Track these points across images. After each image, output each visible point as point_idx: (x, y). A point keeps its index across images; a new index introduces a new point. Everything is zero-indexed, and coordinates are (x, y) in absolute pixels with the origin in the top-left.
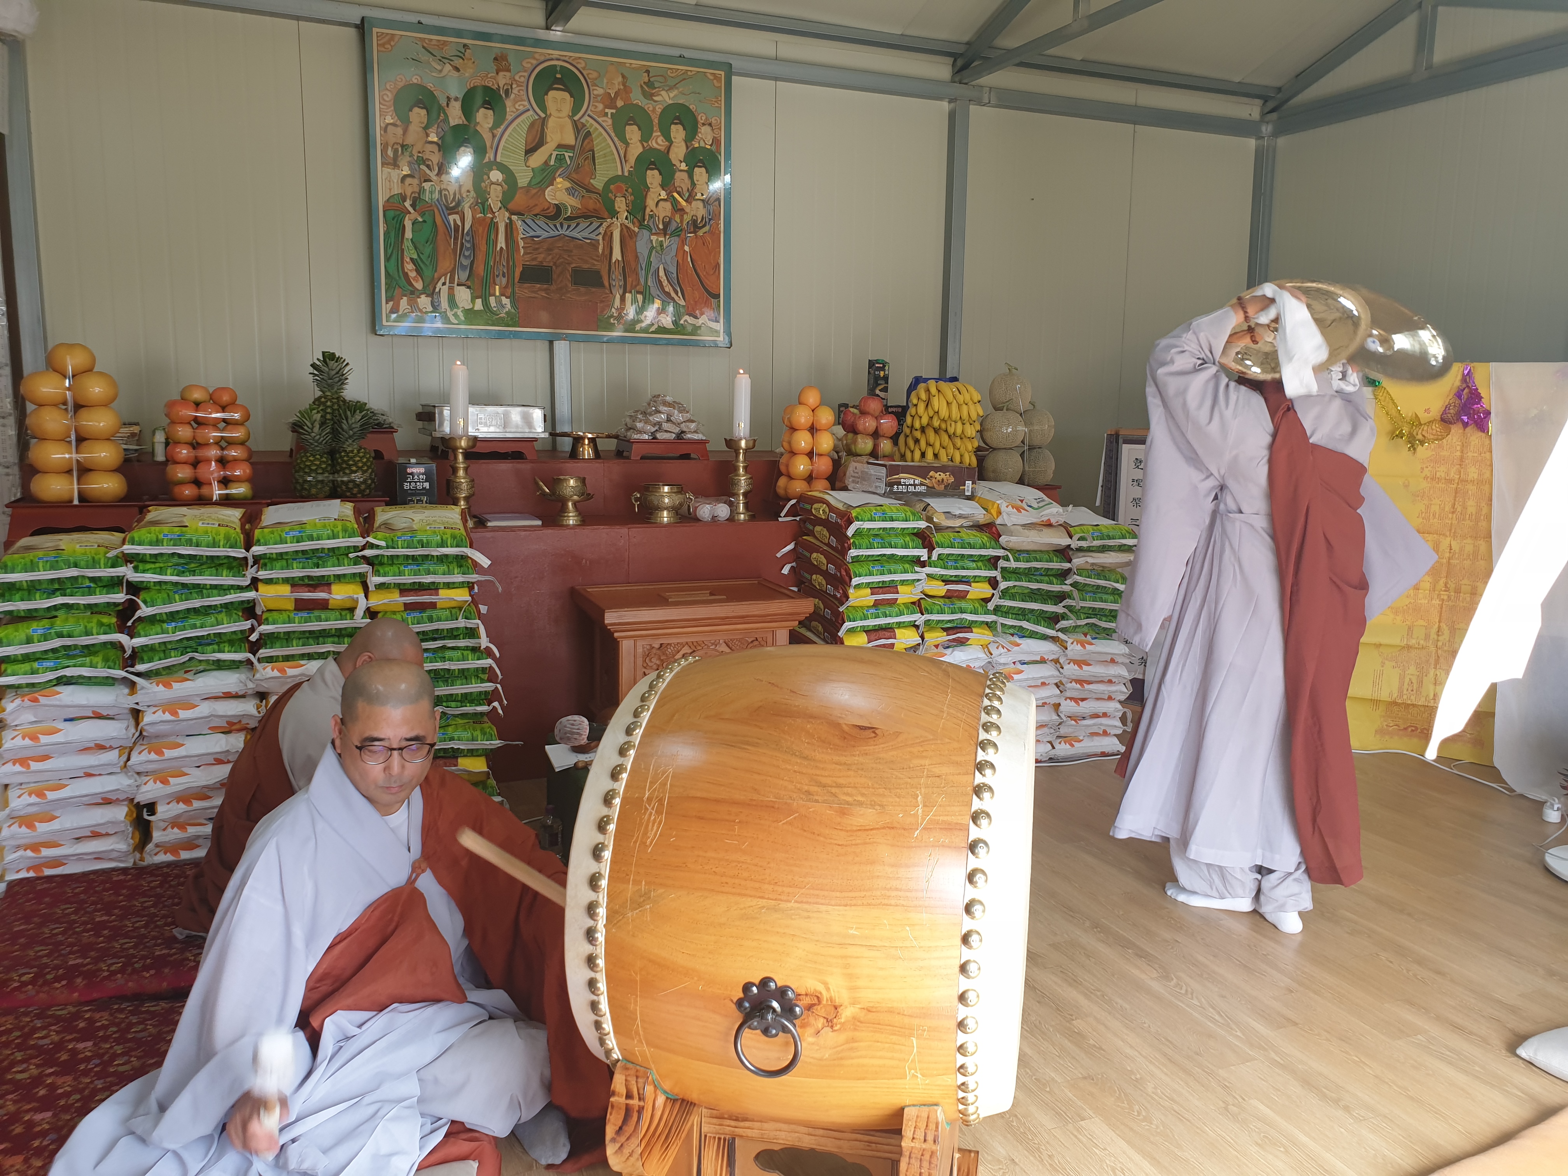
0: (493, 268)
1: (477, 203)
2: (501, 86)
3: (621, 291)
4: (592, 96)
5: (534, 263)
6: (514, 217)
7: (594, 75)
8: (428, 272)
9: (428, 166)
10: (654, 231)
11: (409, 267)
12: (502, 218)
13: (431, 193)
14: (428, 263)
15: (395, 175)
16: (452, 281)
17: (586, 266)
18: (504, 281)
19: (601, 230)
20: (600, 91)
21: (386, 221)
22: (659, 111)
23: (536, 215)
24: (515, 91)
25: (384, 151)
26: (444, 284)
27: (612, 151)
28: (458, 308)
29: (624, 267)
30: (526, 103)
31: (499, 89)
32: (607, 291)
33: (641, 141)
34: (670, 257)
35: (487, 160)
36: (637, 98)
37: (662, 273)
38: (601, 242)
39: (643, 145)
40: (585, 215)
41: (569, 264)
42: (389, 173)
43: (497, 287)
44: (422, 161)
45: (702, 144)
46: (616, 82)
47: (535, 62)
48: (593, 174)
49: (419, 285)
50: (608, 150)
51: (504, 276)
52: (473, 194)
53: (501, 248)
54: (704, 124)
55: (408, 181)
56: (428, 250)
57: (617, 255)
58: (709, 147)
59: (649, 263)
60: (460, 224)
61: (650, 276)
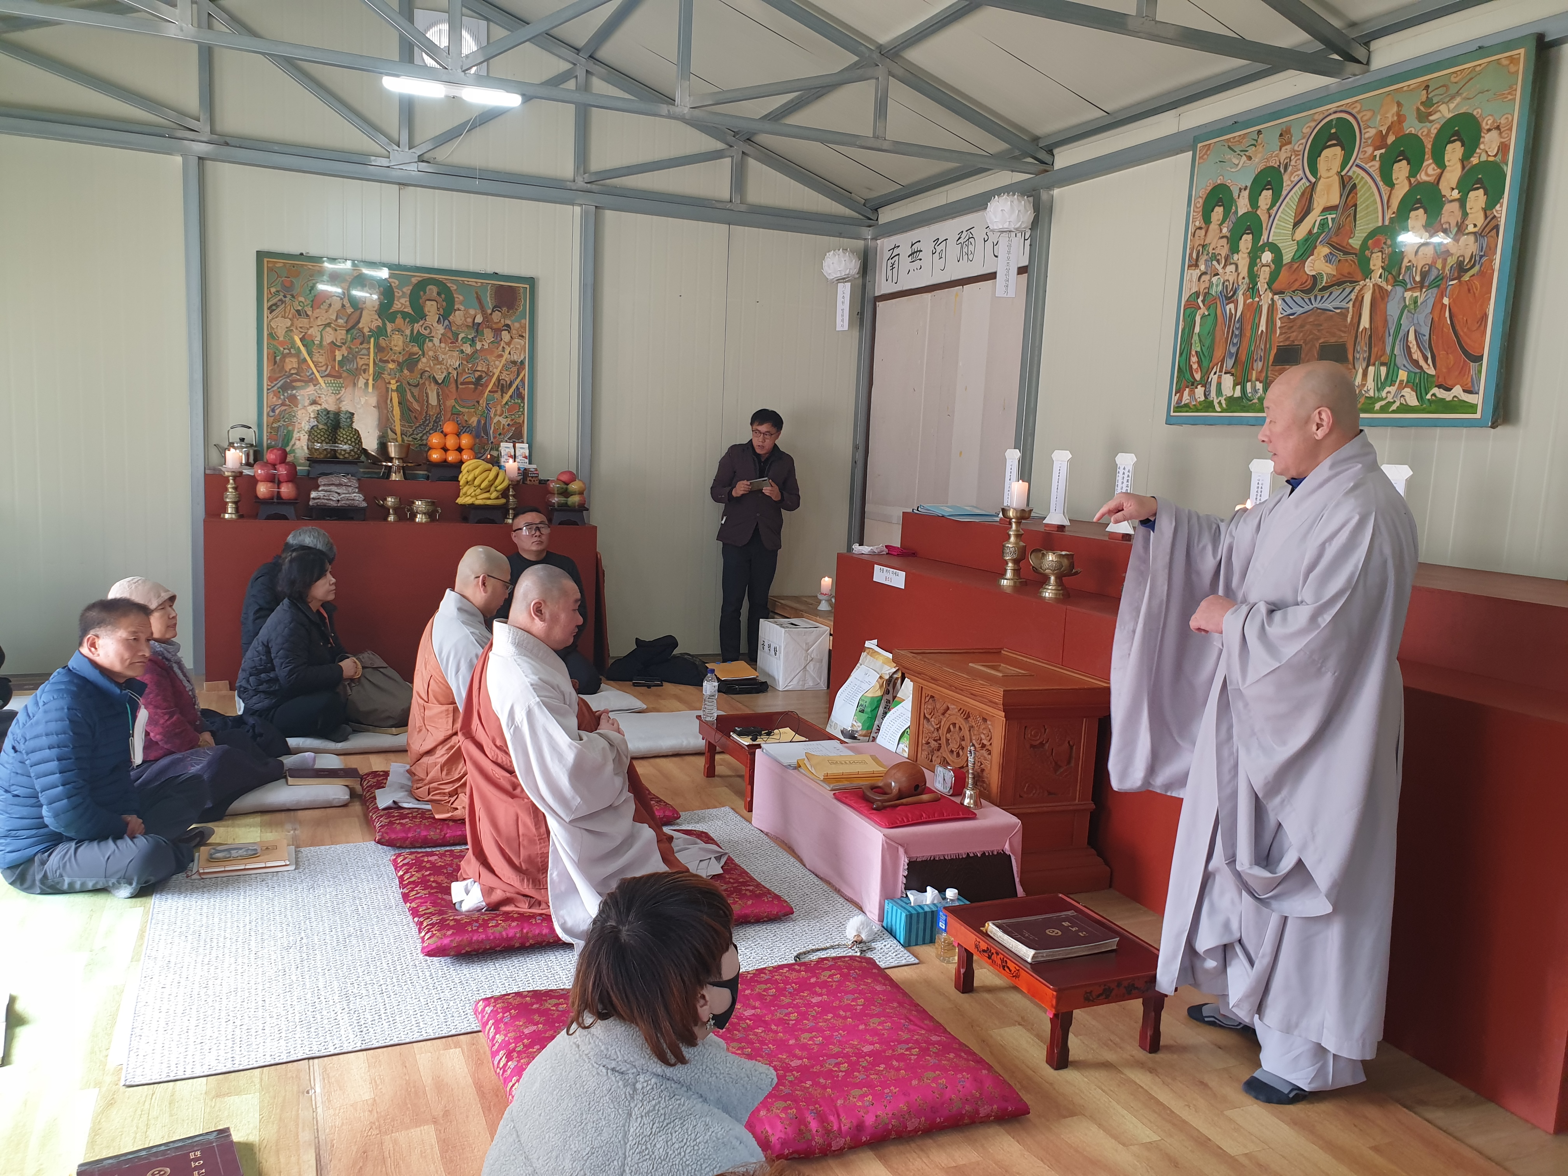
0: (1253, 353)
1: (1249, 288)
2: (1282, 162)
3: (1364, 365)
4: (1363, 140)
5: (1287, 343)
6: (1276, 297)
7: (1369, 114)
8: (1205, 364)
9: (1218, 262)
10: (1409, 286)
11: (1194, 359)
12: (1266, 299)
13: (1217, 286)
14: (1206, 354)
15: (1196, 273)
16: (1221, 371)
17: (1333, 340)
18: (1260, 364)
19: (1353, 296)
20: (1372, 132)
21: (1184, 320)
22: (1434, 131)
23: (1294, 292)
24: (1293, 163)
25: (1191, 255)
26: (1215, 373)
27: (1375, 200)
28: (1222, 396)
29: (1370, 337)
30: (1301, 172)
31: (1279, 166)
32: (1351, 366)
33: (1408, 178)
34: (1423, 318)
35: (1261, 243)
36: (1412, 126)
37: (1411, 337)
38: (1351, 310)
39: (1410, 181)
40: (1338, 283)
41: (1319, 339)
42: (1191, 274)
43: (1254, 373)
44: (1215, 257)
45: (1484, 158)
46: (1389, 115)
47: (1313, 124)
48: (1351, 234)
49: (1198, 376)
50: (1372, 199)
51: (1261, 361)
52: (1247, 280)
53: (1262, 331)
54: (1489, 130)
55: (1204, 278)
56: (1207, 343)
57: (1365, 322)
58: (1491, 159)
59: (1399, 326)
60: (1233, 312)
61: (1397, 342)
